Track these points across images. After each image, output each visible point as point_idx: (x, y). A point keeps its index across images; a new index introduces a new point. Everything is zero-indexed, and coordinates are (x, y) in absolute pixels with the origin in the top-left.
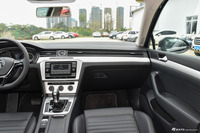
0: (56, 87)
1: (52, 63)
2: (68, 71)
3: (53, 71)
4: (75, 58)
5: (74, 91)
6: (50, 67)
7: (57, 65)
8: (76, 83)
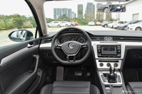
0: (105, 64)
1: (102, 46)
2: (115, 52)
3: (103, 52)
4: (119, 43)
5: (119, 67)
6: (101, 49)
7: (106, 48)
8: (120, 61)
